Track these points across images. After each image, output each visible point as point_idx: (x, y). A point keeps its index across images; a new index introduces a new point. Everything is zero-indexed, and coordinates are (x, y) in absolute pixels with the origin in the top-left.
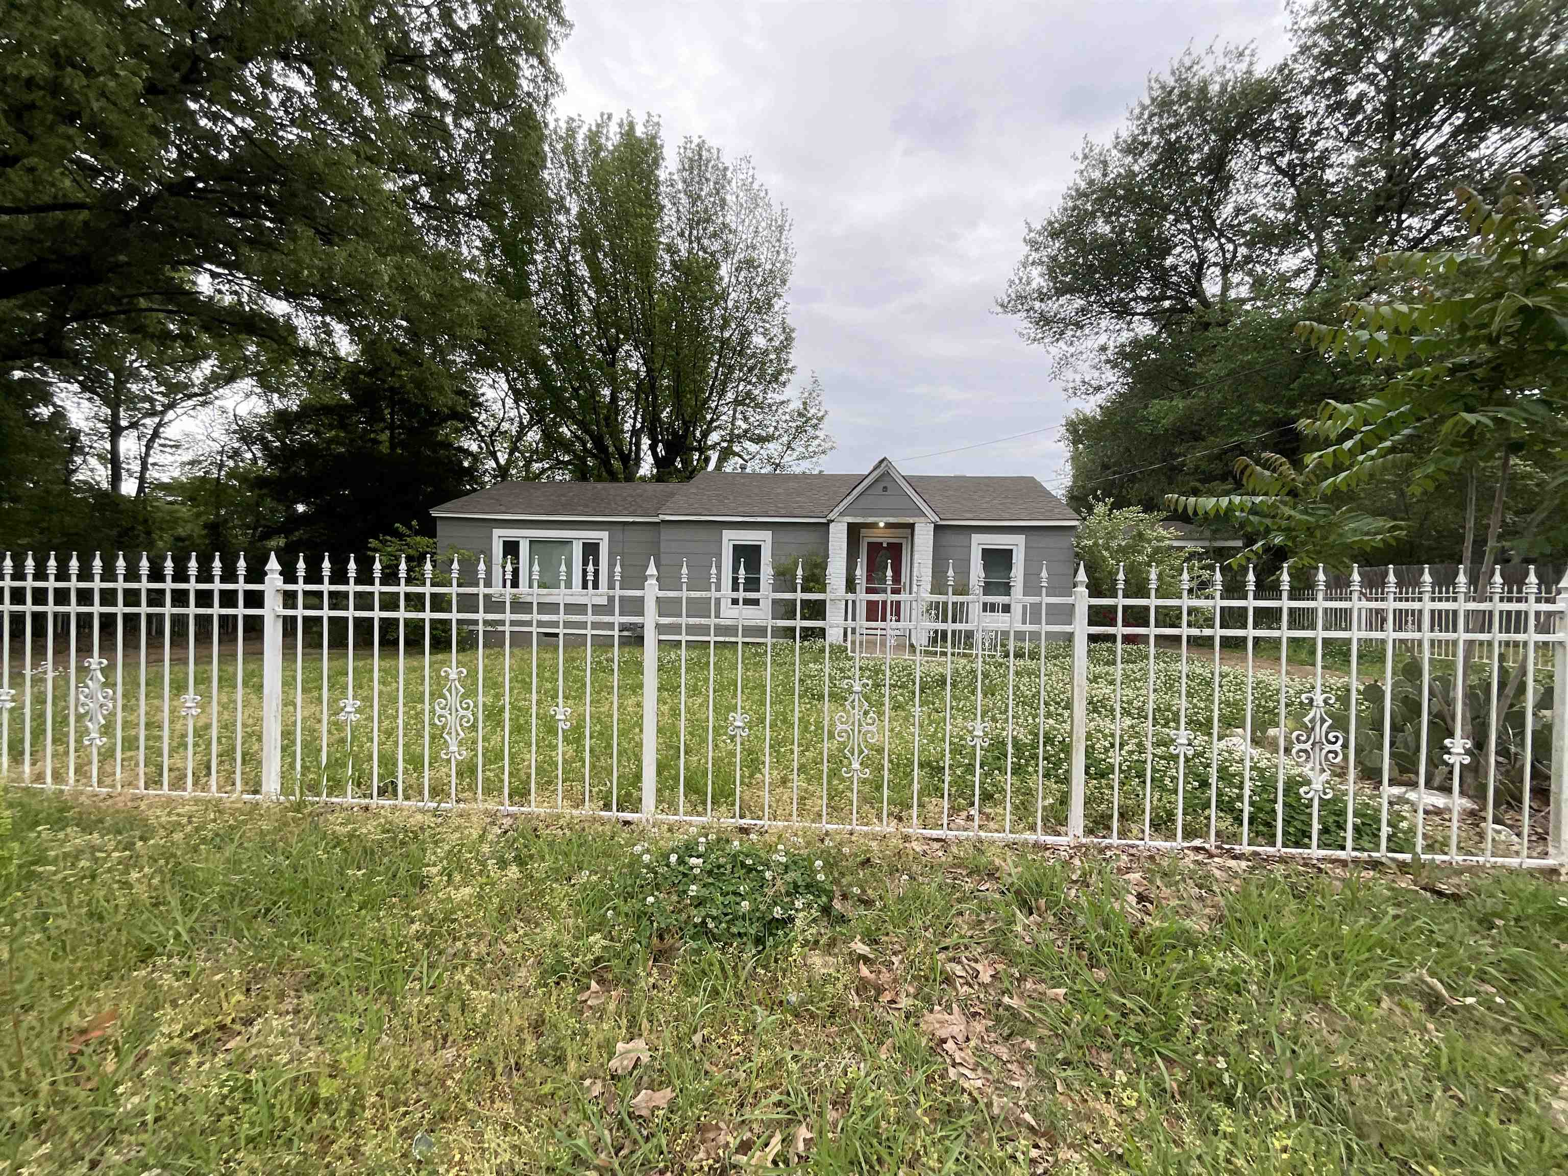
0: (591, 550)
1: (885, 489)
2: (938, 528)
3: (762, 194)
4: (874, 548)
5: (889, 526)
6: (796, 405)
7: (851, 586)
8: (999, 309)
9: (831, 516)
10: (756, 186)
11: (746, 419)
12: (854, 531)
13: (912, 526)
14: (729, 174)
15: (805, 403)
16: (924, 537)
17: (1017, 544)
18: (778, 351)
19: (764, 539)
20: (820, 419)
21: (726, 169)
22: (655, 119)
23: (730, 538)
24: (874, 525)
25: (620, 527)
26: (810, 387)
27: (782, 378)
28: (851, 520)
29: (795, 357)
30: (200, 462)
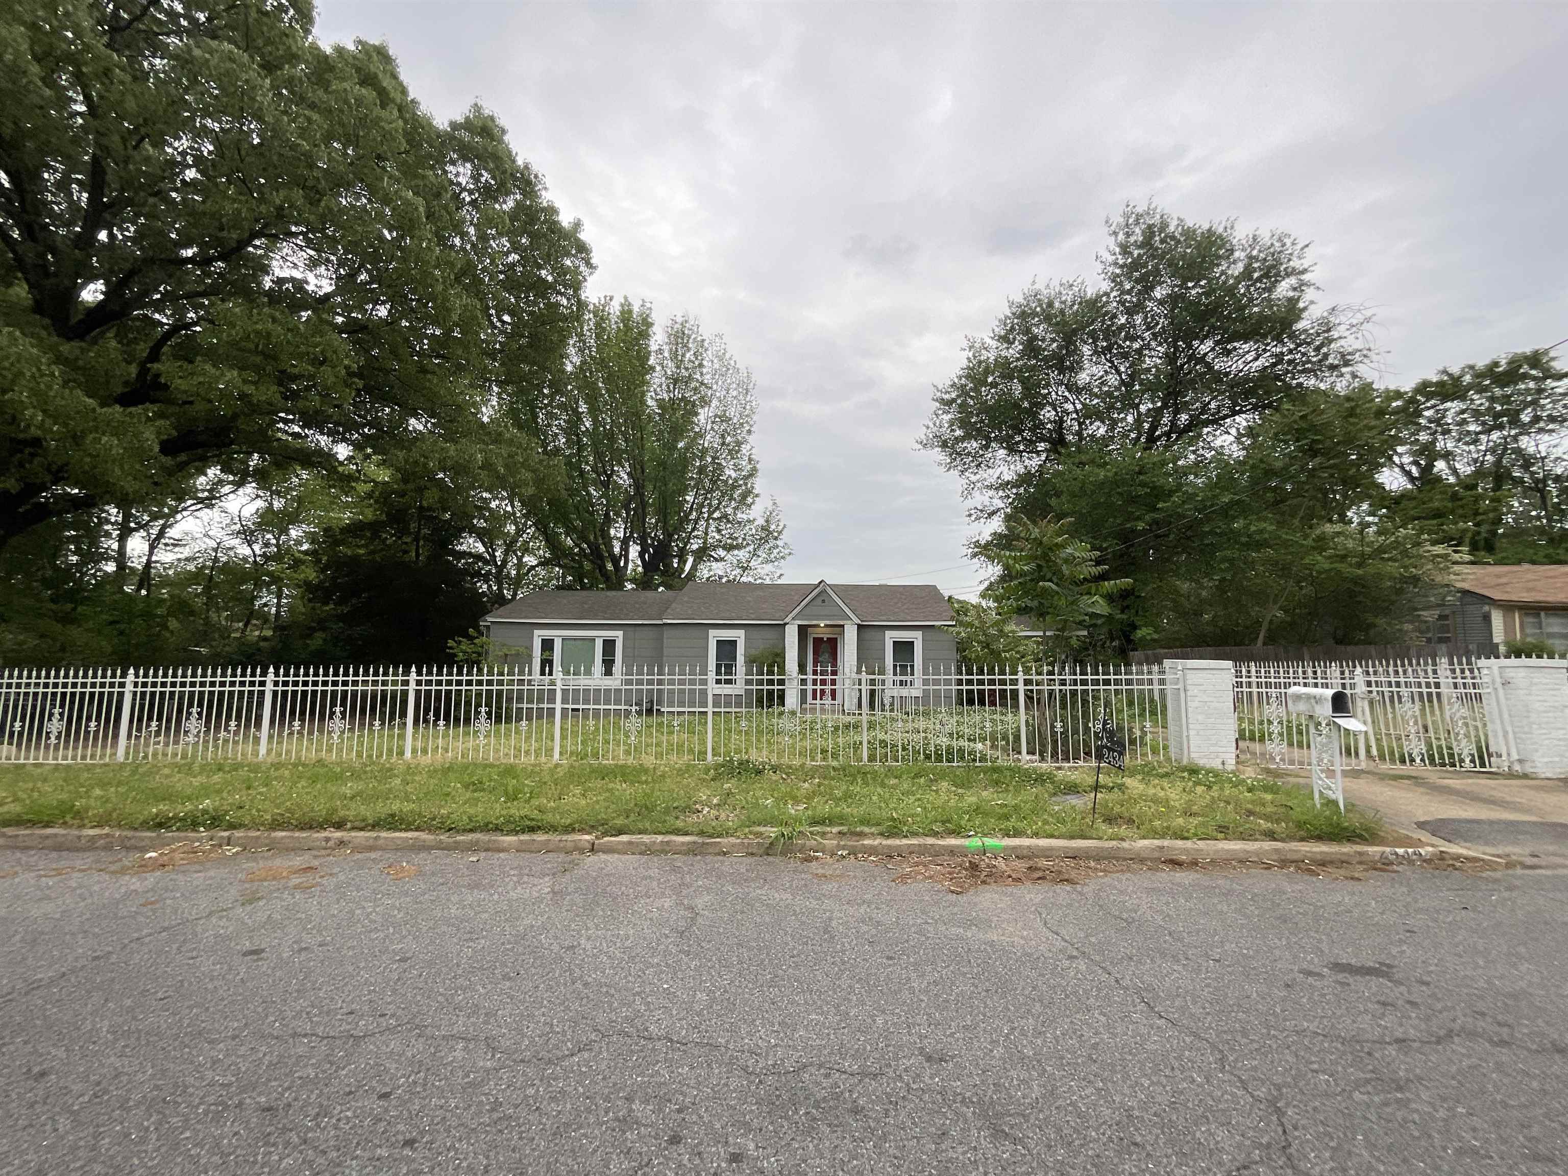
0: (609, 645)
1: (823, 601)
2: (859, 626)
3: (732, 363)
4: (818, 641)
5: (826, 626)
6: (761, 521)
7: (802, 668)
8: (920, 446)
9: (786, 620)
10: (728, 356)
11: (719, 531)
12: (803, 631)
13: (843, 626)
14: (706, 344)
15: (767, 521)
16: (851, 635)
17: (917, 637)
18: (746, 478)
19: (739, 636)
20: (780, 533)
21: (703, 341)
22: (648, 305)
23: (715, 636)
24: (817, 626)
25: (632, 629)
26: (770, 509)
27: (749, 500)
28: (800, 623)
29: (759, 484)
30: (195, 559)
